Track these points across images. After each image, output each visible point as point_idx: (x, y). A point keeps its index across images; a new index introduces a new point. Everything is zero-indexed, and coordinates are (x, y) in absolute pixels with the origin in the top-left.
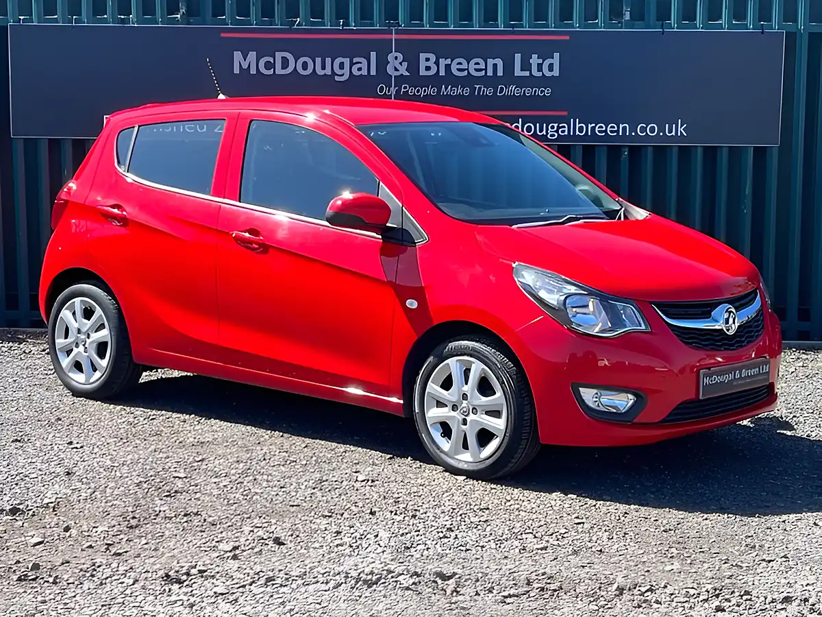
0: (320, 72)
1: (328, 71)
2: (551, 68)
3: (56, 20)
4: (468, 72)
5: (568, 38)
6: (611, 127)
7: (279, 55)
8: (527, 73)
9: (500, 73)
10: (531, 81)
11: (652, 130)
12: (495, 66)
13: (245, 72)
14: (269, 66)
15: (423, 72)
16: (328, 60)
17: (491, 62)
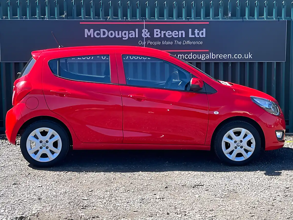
0: (117, 36)
1: (120, 36)
2: (202, 34)
3: (17, 18)
4: (172, 36)
5: (208, 23)
6: (225, 56)
7: (102, 30)
8: (194, 36)
9: (184, 36)
10: (195, 39)
11: (240, 56)
12: (182, 33)
13: (89, 36)
14: (98, 34)
15: (155, 36)
16: (120, 32)
17: (180, 32)
